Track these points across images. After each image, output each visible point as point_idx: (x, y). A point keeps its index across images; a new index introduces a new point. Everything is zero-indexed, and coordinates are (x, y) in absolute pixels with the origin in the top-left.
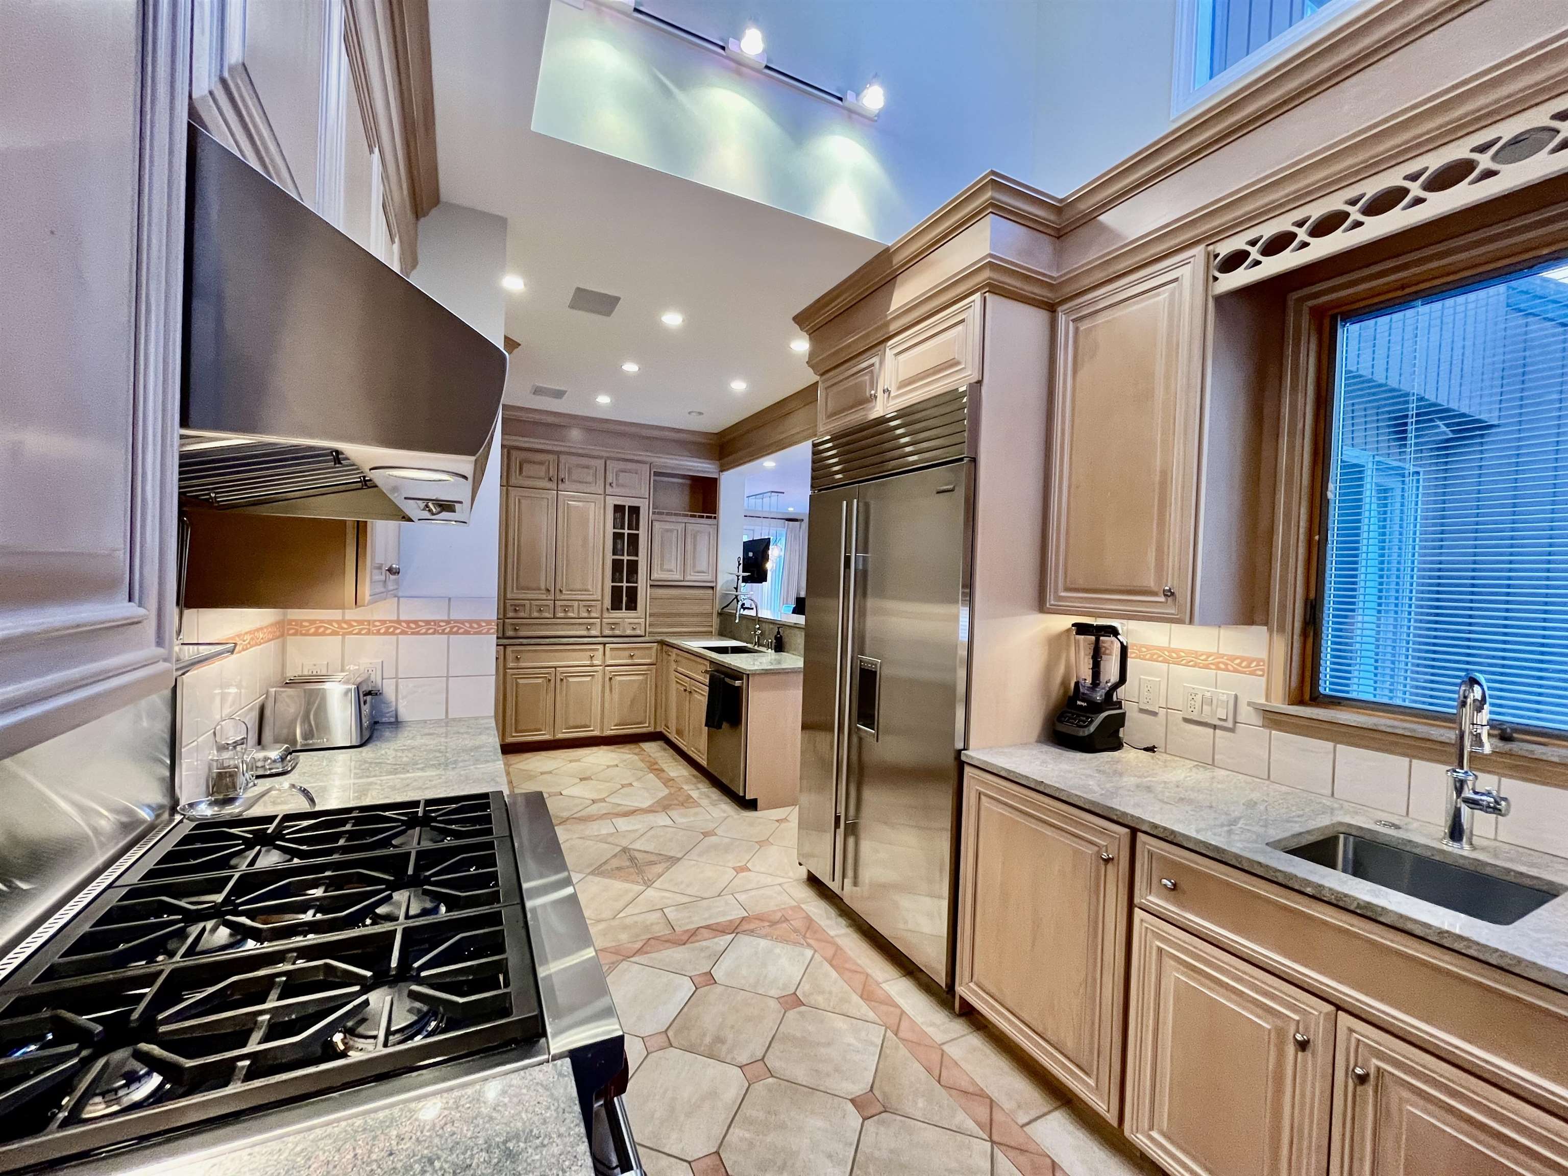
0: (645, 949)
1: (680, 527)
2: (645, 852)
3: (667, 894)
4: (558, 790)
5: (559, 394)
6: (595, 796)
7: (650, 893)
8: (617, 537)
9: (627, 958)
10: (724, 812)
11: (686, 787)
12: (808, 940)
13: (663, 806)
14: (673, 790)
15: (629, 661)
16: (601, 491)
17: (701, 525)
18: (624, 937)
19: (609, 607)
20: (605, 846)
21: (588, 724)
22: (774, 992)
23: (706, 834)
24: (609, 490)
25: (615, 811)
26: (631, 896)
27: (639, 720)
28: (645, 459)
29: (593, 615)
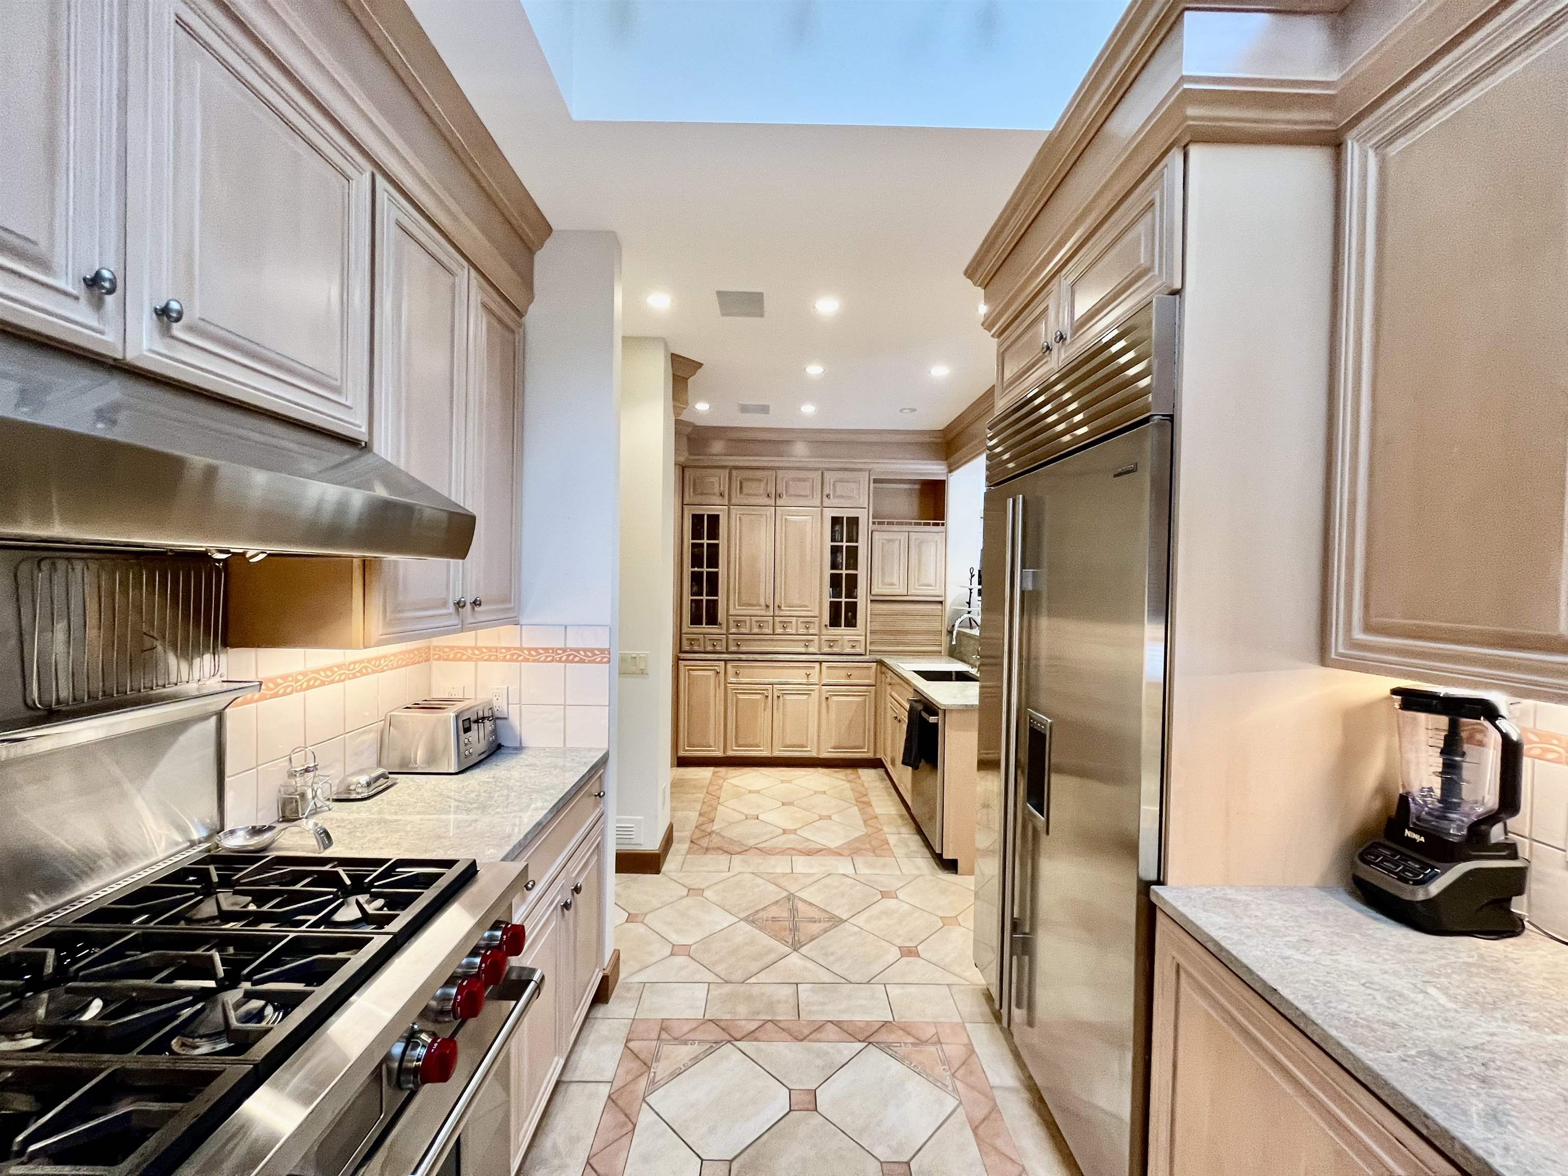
0: (757, 1034)
1: (903, 537)
2: (811, 904)
3: (810, 965)
4: (753, 812)
5: (764, 409)
6: (789, 825)
7: (794, 958)
8: (835, 551)
9: (732, 1040)
10: (918, 868)
11: (886, 829)
12: (958, 1083)
13: (853, 850)
14: (870, 830)
15: (848, 681)
16: (818, 503)
17: (929, 534)
18: (742, 1010)
19: (828, 623)
20: (772, 887)
21: (804, 743)
22: (883, 1153)
23: (885, 895)
24: (827, 502)
25: (800, 847)
26: (773, 957)
27: (857, 744)
28: (861, 466)
29: (811, 631)
